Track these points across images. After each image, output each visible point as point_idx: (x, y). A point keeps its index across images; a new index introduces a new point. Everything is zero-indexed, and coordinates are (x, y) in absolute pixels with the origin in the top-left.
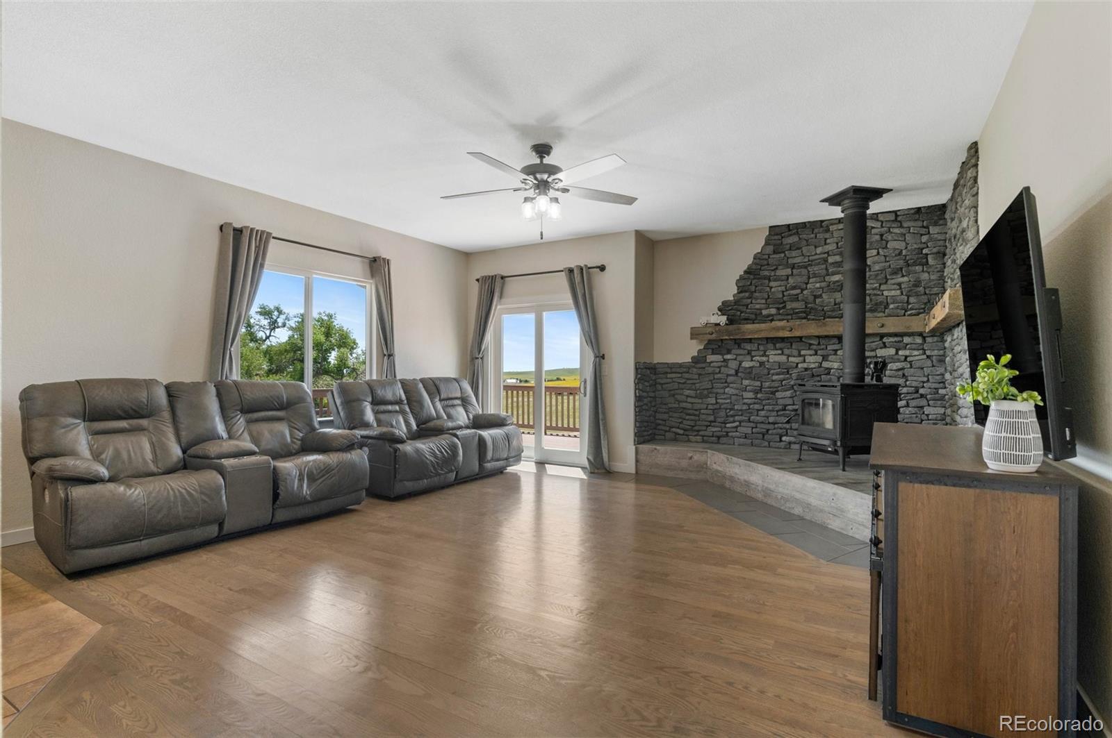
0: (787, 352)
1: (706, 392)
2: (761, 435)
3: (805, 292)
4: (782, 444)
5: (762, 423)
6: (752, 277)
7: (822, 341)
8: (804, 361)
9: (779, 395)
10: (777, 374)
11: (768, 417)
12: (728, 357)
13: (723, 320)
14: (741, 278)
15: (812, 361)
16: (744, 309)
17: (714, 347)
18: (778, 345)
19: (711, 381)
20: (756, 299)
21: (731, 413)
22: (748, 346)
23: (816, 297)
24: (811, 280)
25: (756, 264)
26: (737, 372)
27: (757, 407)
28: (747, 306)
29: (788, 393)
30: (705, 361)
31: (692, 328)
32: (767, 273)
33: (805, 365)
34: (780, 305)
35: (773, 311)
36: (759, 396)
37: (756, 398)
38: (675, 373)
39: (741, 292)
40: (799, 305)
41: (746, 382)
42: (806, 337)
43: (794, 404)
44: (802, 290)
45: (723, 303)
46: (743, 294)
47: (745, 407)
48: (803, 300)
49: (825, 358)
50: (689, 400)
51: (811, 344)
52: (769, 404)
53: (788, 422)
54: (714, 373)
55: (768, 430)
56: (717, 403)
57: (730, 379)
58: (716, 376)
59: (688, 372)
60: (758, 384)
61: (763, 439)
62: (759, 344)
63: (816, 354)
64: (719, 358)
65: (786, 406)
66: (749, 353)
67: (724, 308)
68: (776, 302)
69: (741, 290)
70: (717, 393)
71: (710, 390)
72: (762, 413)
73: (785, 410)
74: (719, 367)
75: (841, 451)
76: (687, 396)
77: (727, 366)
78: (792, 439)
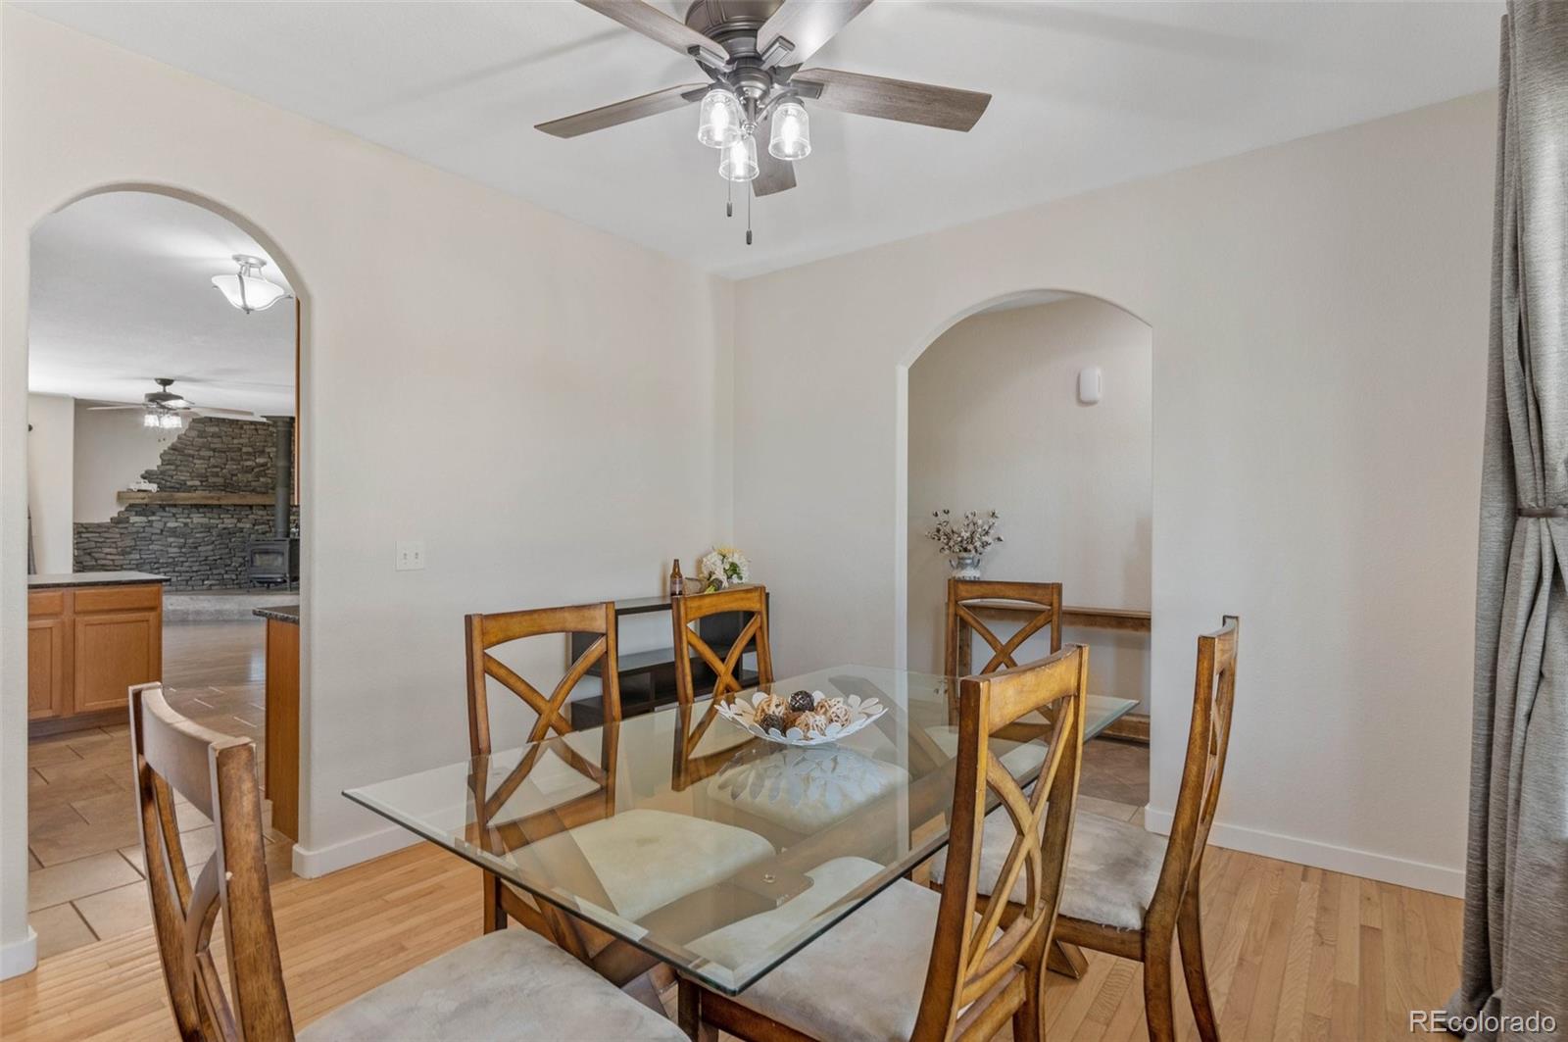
0: (208, 515)
1: (128, 549)
2: (184, 583)
3: (224, 471)
4: (205, 587)
5: (187, 572)
6: (177, 453)
7: (238, 508)
8: (223, 523)
9: (200, 549)
10: (201, 532)
11: (191, 567)
12: (153, 518)
13: (153, 487)
14: (165, 453)
15: (229, 522)
16: (169, 479)
17: (138, 509)
18: (201, 510)
19: (134, 539)
20: (181, 471)
21: (156, 566)
22: (174, 510)
23: (233, 475)
24: (229, 462)
25: (181, 443)
26: (162, 531)
27: (181, 559)
28: (172, 477)
29: (210, 547)
30: (128, 522)
31: (119, 493)
32: (191, 452)
33: (224, 526)
34: (203, 478)
35: (197, 483)
36: (183, 550)
37: (181, 552)
38: (95, 532)
39: (167, 464)
40: (220, 480)
41: (171, 540)
42: (227, 505)
43: (214, 555)
44: (222, 469)
45: (147, 472)
46: (168, 467)
47: (170, 560)
48: (222, 477)
49: (239, 520)
50: (109, 557)
51: (228, 510)
52: (193, 557)
53: (210, 569)
54: (138, 532)
55: (191, 577)
56: (141, 558)
57: (153, 537)
58: (140, 535)
59: (105, 532)
60: (182, 540)
61: (187, 584)
62: (184, 509)
63: (232, 517)
64: (144, 519)
65: (207, 557)
66: (174, 515)
67: (148, 476)
68: (199, 476)
69: (165, 462)
70: (140, 550)
71: (134, 548)
72: (187, 564)
73: (205, 560)
74: (144, 527)
75: (288, 581)
76: (107, 554)
77: (151, 526)
78: (214, 582)
